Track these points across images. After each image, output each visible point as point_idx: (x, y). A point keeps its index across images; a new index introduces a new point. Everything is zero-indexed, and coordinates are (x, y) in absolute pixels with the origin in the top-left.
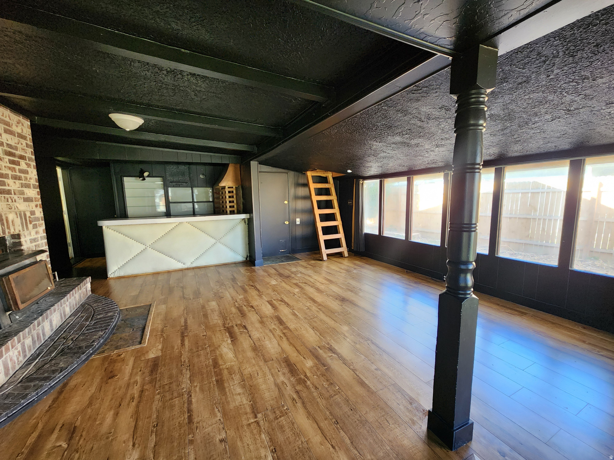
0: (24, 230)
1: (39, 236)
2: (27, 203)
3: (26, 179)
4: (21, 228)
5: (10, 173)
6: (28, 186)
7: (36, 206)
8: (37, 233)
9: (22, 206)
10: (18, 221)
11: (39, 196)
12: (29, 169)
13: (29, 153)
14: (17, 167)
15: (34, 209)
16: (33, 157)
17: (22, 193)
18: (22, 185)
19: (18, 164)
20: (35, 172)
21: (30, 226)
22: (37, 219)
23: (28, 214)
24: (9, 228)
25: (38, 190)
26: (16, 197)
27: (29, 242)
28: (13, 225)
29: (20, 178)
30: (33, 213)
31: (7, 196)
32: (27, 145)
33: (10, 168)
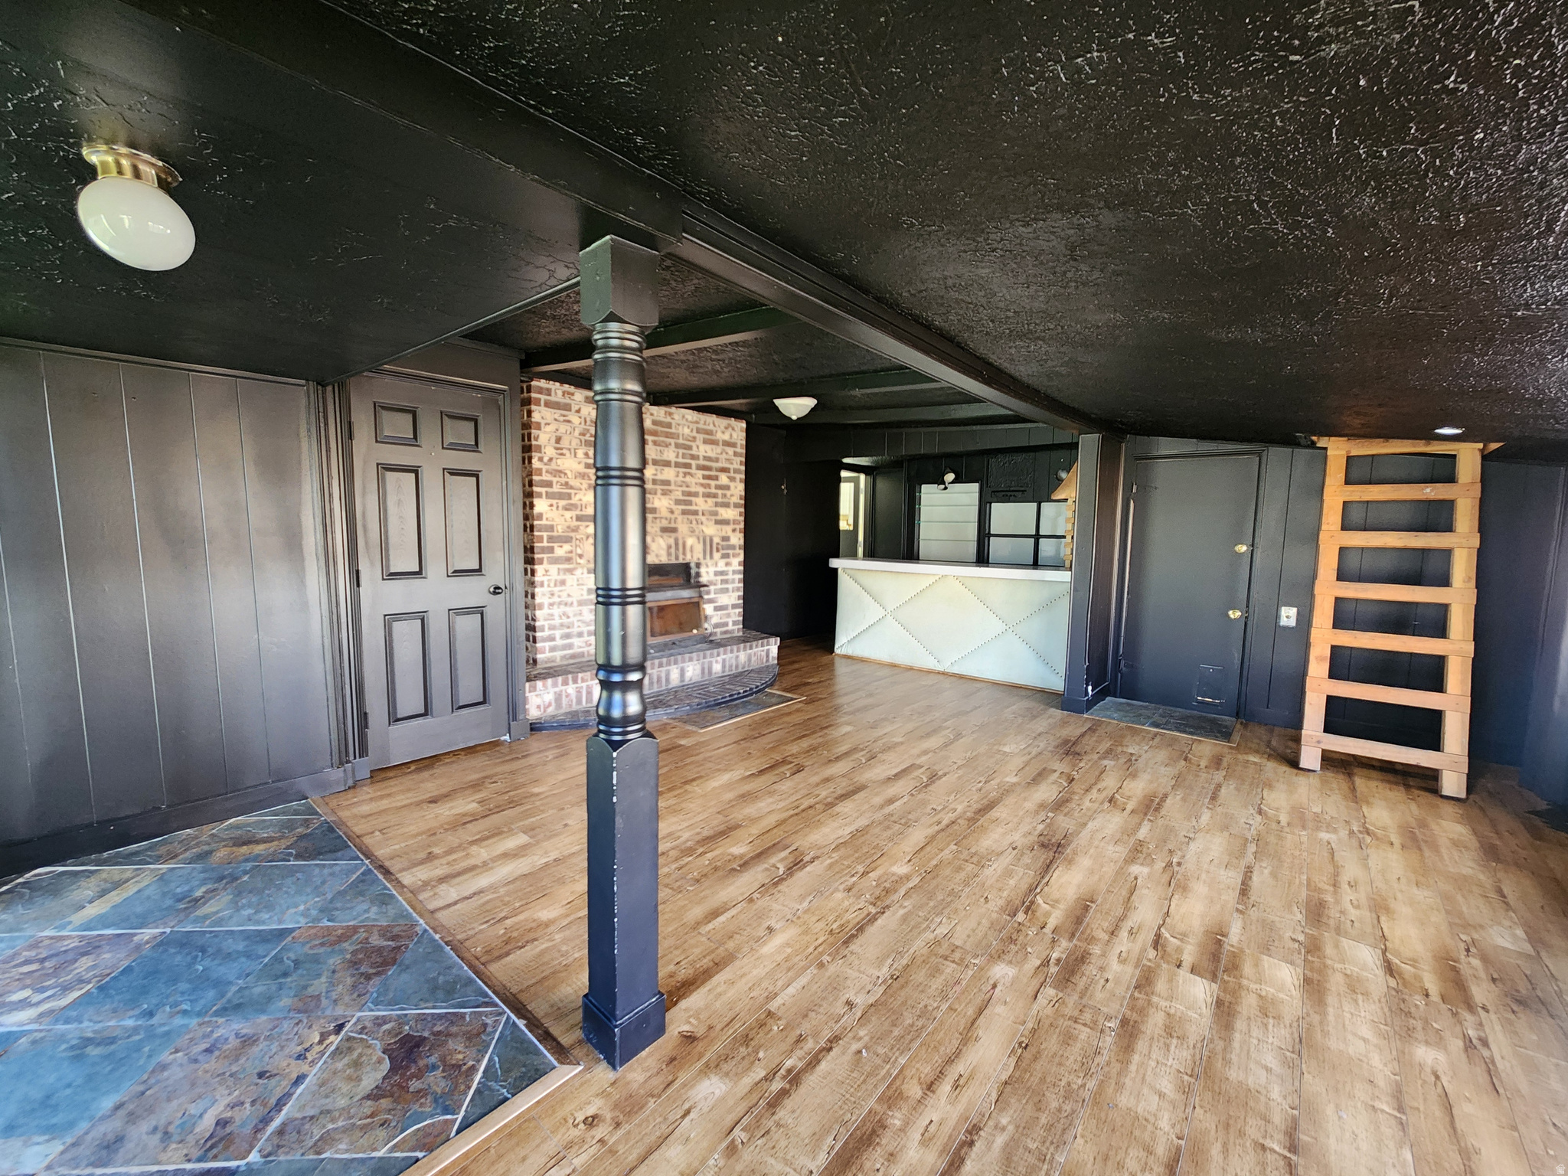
0: (705, 558)
1: (730, 569)
2: (719, 526)
3: (724, 496)
4: (701, 556)
5: (701, 490)
6: (726, 505)
7: (734, 530)
8: (727, 564)
9: (710, 529)
10: (699, 548)
11: (743, 518)
12: (732, 485)
13: (738, 464)
14: (713, 483)
15: (730, 533)
16: (743, 468)
17: (716, 514)
18: (717, 504)
19: (716, 478)
20: (741, 487)
21: (717, 556)
22: (733, 547)
23: (716, 540)
24: (684, 554)
25: (743, 510)
26: (703, 519)
27: (712, 574)
28: (692, 551)
29: (715, 496)
30: (726, 539)
31: (690, 517)
32: (736, 454)
33: (702, 485)
